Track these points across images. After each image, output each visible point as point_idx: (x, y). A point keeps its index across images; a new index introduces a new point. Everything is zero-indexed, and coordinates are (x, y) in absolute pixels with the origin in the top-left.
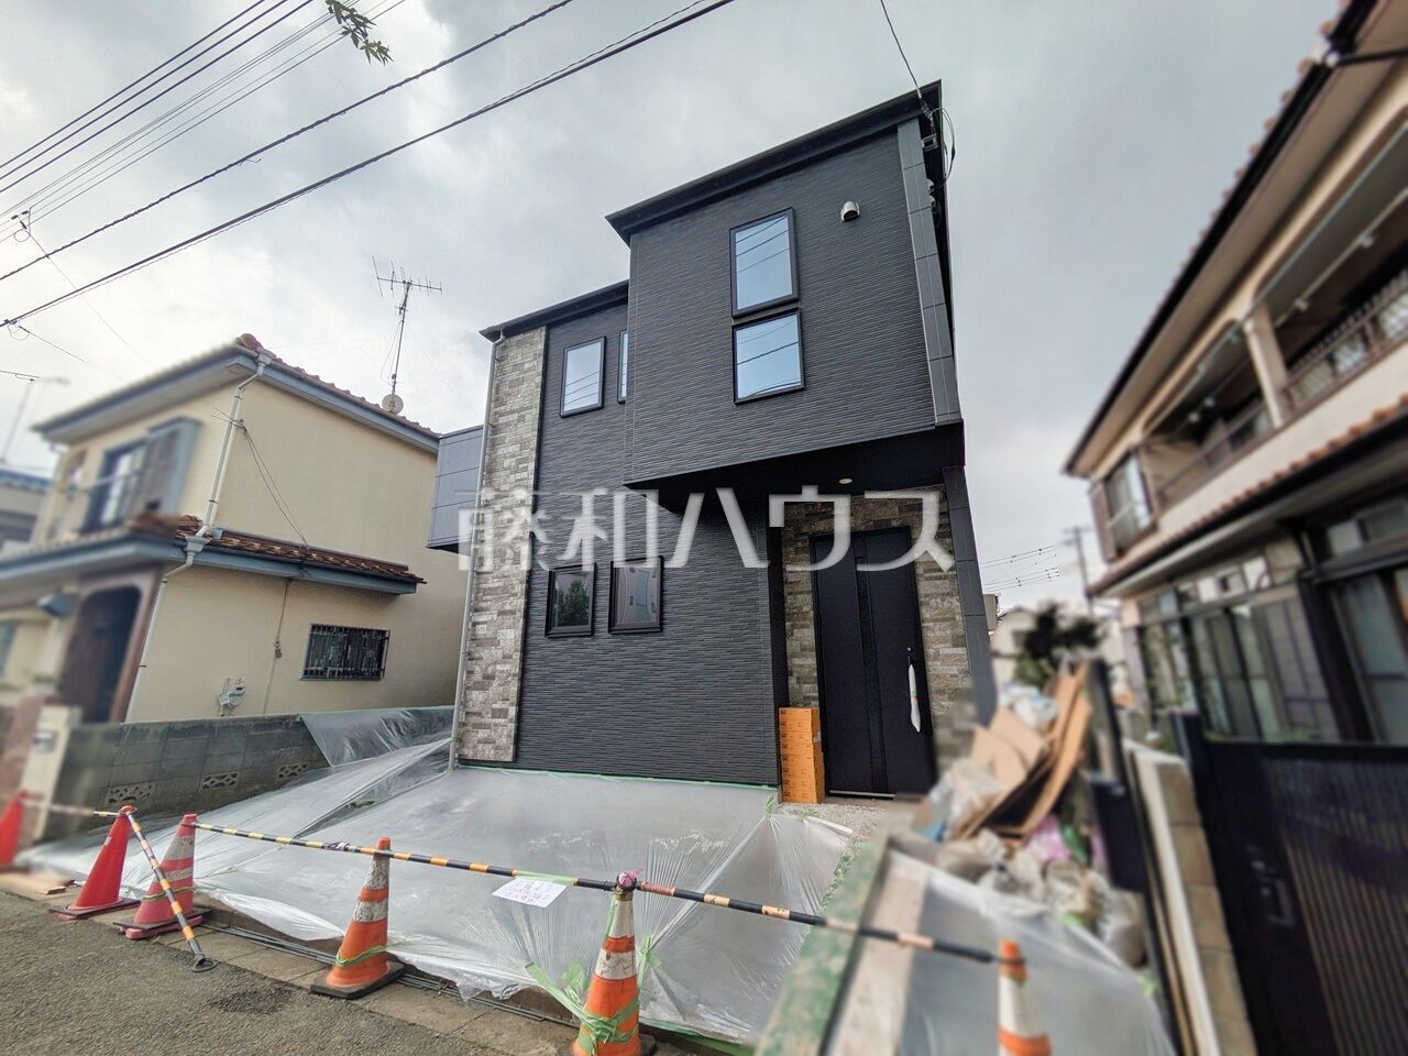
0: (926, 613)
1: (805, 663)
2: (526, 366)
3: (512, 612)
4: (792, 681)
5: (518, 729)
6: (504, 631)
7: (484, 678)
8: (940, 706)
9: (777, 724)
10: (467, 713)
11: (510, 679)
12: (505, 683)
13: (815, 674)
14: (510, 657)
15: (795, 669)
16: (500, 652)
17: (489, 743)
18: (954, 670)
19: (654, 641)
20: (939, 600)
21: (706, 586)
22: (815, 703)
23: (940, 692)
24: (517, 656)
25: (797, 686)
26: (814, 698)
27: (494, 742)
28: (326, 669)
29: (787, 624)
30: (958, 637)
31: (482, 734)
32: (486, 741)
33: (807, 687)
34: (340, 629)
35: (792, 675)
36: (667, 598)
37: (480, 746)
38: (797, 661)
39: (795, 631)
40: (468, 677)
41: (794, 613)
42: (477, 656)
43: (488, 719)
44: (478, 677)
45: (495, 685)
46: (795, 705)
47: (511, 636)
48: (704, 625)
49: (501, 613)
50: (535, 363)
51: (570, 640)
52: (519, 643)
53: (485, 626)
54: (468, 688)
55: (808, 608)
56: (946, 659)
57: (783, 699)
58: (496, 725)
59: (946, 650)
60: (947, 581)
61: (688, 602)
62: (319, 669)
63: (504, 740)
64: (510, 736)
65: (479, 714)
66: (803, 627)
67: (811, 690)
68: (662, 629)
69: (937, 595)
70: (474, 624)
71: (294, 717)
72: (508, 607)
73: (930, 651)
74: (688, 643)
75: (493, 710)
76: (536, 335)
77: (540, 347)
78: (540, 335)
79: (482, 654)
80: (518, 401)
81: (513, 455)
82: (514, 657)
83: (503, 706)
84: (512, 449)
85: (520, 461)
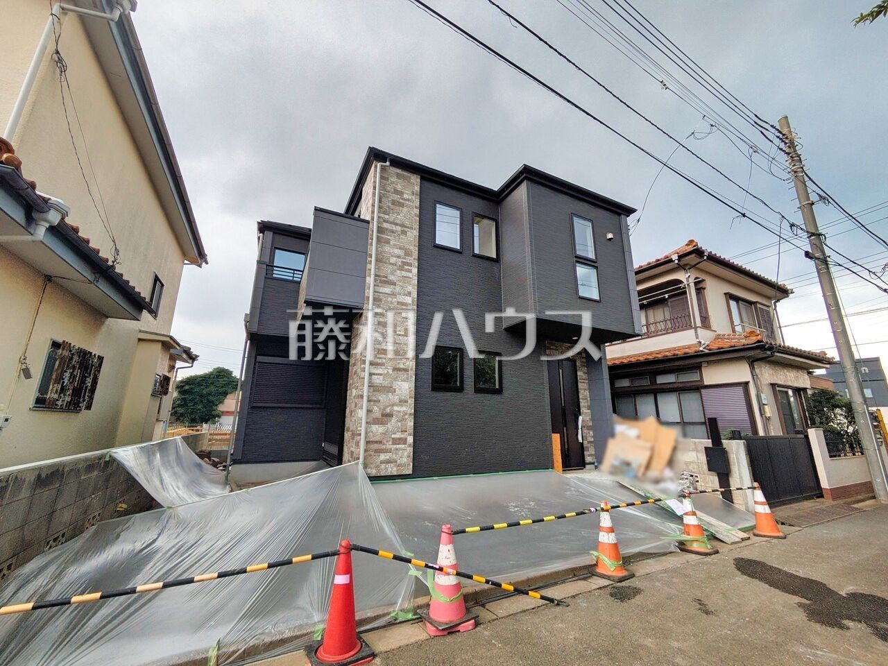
0: (580, 396)
2: (406, 196)
3: (406, 370)
6: (399, 383)
7: (383, 415)
8: (584, 432)
10: (369, 442)
11: (406, 417)
12: (403, 420)
14: (406, 402)
16: (396, 397)
17: (391, 463)
18: (587, 418)
19: (499, 398)
24: (411, 401)
27: (396, 462)
30: (589, 406)
31: (383, 457)
32: (388, 462)
36: (504, 376)
37: (383, 466)
40: (367, 414)
42: (374, 398)
43: (389, 446)
44: (376, 415)
45: (393, 421)
49: (396, 369)
50: (412, 198)
51: (448, 394)
52: (413, 393)
53: (381, 377)
54: (367, 423)
56: (585, 414)
58: (397, 449)
59: (585, 410)
63: (405, 460)
64: (409, 456)
65: (380, 442)
68: (502, 393)
69: (583, 389)
70: (370, 375)
72: (402, 366)
73: (581, 411)
74: (516, 401)
75: (393, 439)
76: (412, 178)
77: (417, 188)
78: (415, 180)
79: (380, 398)
80: (400, 218)
81: (399, 257)
82: (409, 402)
83: (402, 436)
84: (397, 252)
85: (405, 263)
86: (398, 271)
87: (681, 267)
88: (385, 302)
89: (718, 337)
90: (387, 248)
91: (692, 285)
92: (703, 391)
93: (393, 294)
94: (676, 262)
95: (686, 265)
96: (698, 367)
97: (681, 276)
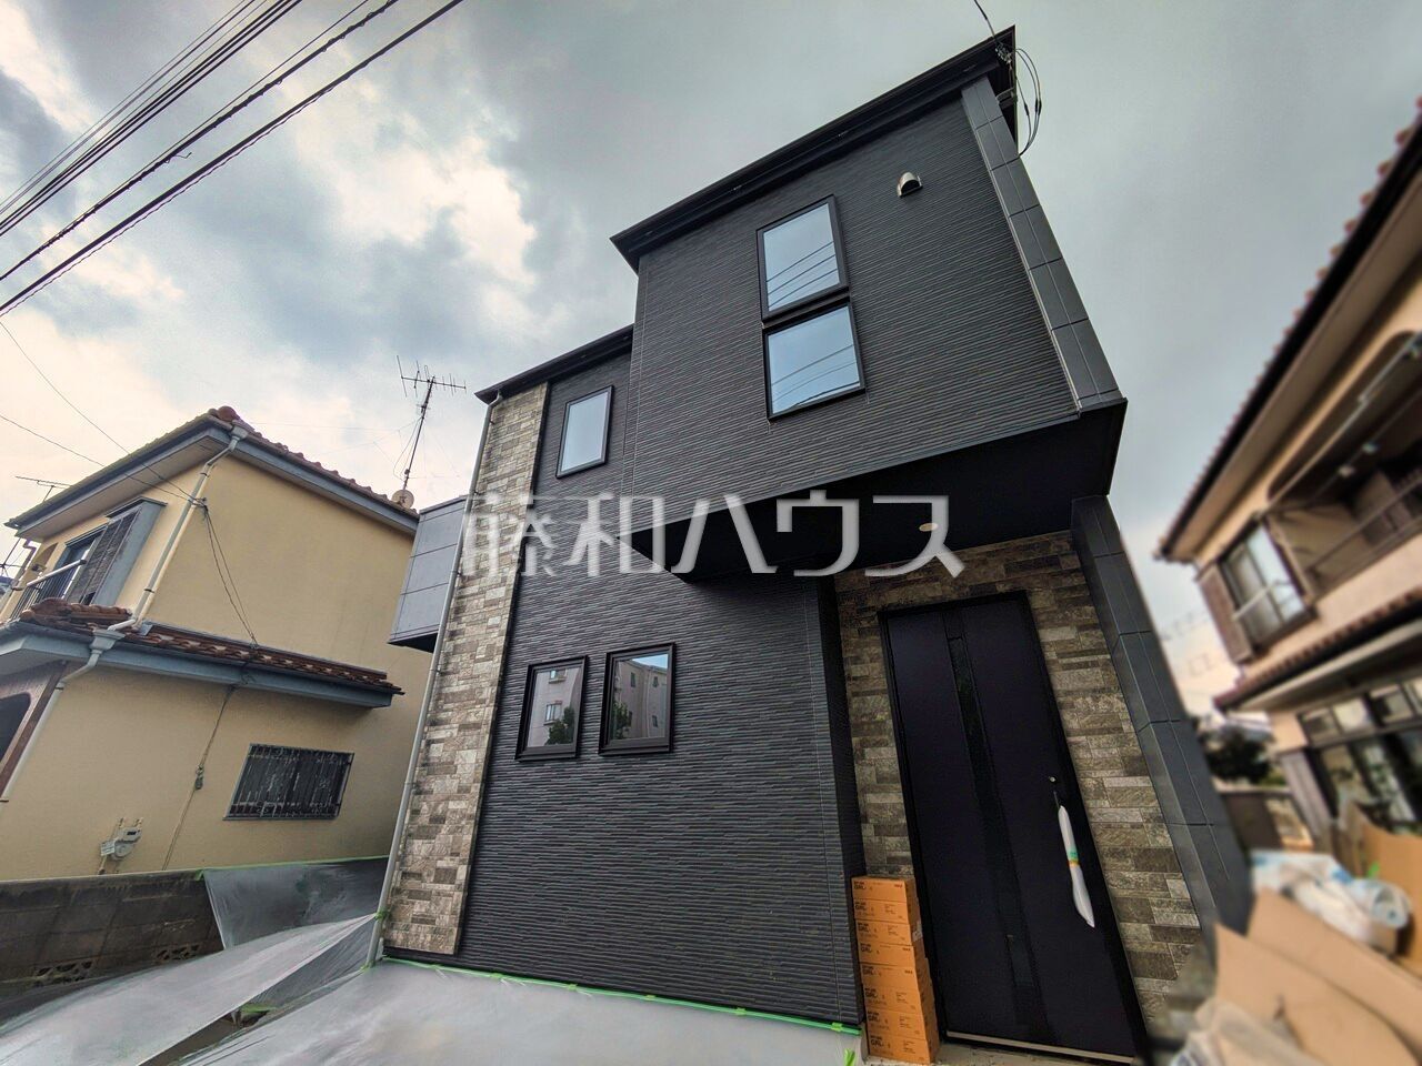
0: (1072, 721)
1: (887, 802)
2: (523, 426)
3: (477, 726)
4: (868, 831)
5: (468, 903)
6: (463, 753)
7: (431, 820)
8: (1124, 879)
9: (851, 907)
10: (405, 875)
11: (463, 823)
12: (458, 829)
13: (903, 821)
15: (871, 811)
17: (426, 922)
18: (1136, 816)
19: (660, 766)
20: (1089, 700)
21: (734, 684)
22: (908, 869)
23: (1118, 854)
24: (476, 789)
25: (876, 840)
26: (904, 860)
27: (433, 922)
28: (261, 804)
29: (855, 740)
30: (1133, 759)
31: (418, 908)
33: (892, 841)
34: (288, 751)
35: (867, 822)
36: (680, 702)
37: (414, 928)
38: (872, 798)
39: (867, 750)
40: (411, 819)
41: (863, 723)
42: (426, 788)
43: (429, 885)
44: (424, 819)
45: (443, 831)
46: (876, 874)
47: (471, 760)
48: (731, 742)
49: (464, 727)
50: (533, 421)
51: (548, 766)
52: (481, 771)
53: (442, 745)
54: (410, 835)
55: (884, 716)
56: (1117, 795)
57: (858, 863)
58: (439, 894)
59: (1115, 780)
60: (1098, 670)
61: (709, 707)
62: (251, 804)
63: (447, 918)
64: (454, 913)
65: (419, 876)
66: (879, 744)
67: (898, 846)
68: (671, 747)
69: (1084, 693)
70: (429, 743)
71: (193, 874)
72: (472, 719)
73: (1088, 783)
74: (711, 769)
75: (437, 869)
76: (536, 393)
77: (541, 403)
78: (540, 393)
79: (434, 785)
80: (510, 464)
82: (473, 790)
83: (452, 864)
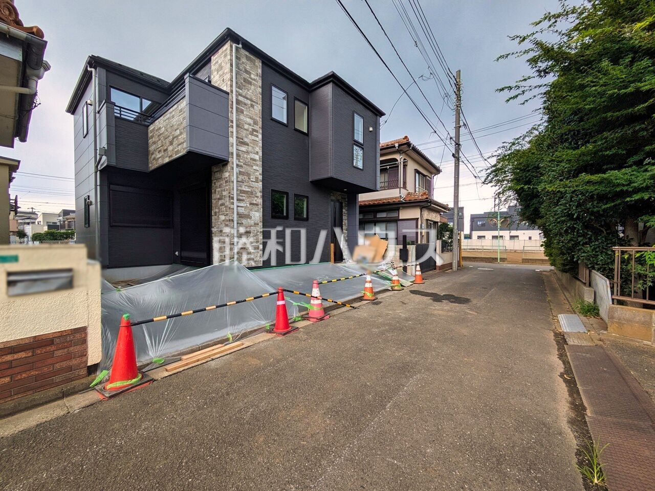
2: (253, 76)
3: (257, 205)
6: (254, 213)
14: (258, 224)
16: (252, 222)
19: (306, 223)
21: (318, 209)
24: (261, 224)
40: (237, 232)
42: (240, 222)
47: (257, 215)
49: (251, 204)
50: (258, 79)
51: (280, 220)
52: (262, 219)
53: (243, 208)
61: (314, 213)
68: (308, 220)
70: (237, 207)
72: (255, 202)
76: (256, 61)
77: (260, 71)
78: (258, 63)
79: (243, 222)
80: (249, 93)
81: (250, 125)
84: (249, 120)
85: (254, 130)
86: (250, 136)
87: (398, 152)
88: (243, 157)
89: (409, 194)
90: (242, 117)
91: (402, 163)
92: (399, 222)
93: (247, 152)
94: (397, 148)
95: (401, 150)
96: (398, 210)
97: (397, 157)
